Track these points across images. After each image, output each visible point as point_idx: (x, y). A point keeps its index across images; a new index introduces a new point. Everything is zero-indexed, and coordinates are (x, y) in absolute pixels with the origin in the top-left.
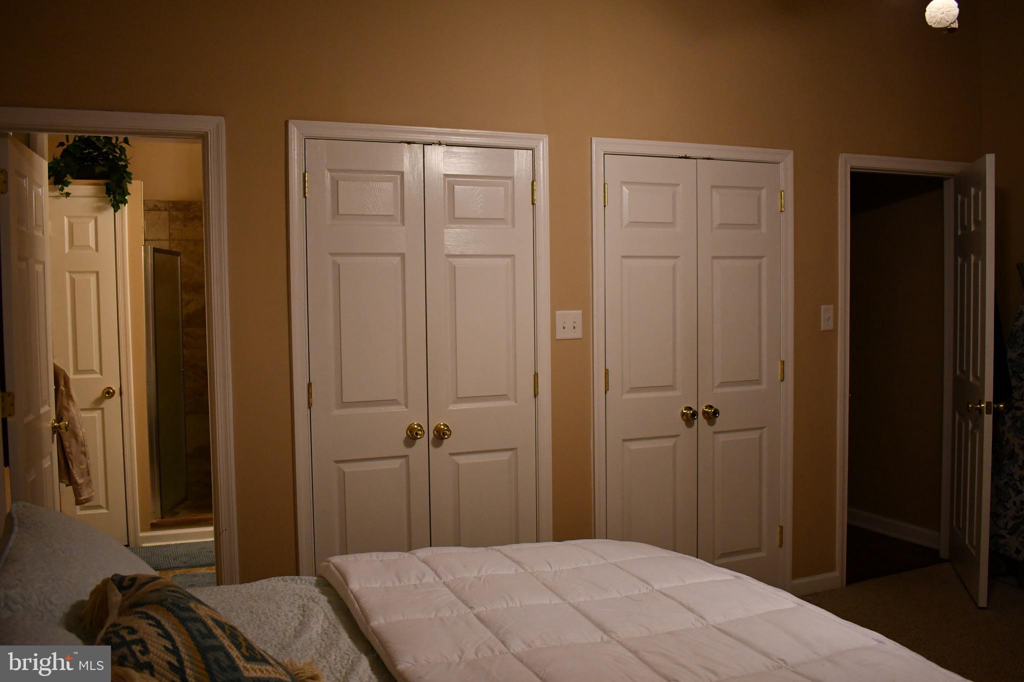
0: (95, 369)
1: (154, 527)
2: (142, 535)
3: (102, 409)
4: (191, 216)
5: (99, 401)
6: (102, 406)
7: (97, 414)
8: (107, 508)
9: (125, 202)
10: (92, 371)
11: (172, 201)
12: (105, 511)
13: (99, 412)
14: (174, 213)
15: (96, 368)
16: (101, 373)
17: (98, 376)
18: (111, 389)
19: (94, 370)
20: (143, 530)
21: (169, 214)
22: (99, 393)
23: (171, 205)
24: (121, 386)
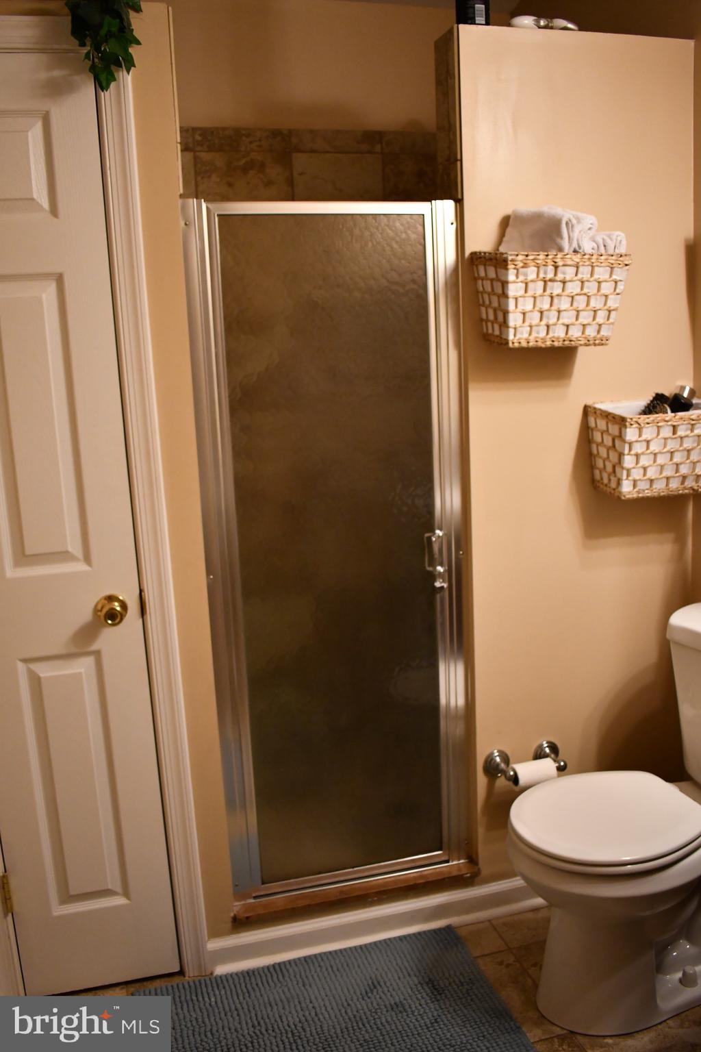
0: (70, 549)
1: (241, 923)
2: (213, 945)
3: (97, 654)
4: (242, 162)
5: (85, 637)
6: (94, 647)
7: (83, 667)
8: (126, 894)
9: (129, 64)
10: (65, 556)
11: (200, 129)
12: (120, 901)
13: (90, 661)
14: (205, 156)
15: (73, 545)
16: (87, 559)
17: (81, 567)
18: (116, 599)
19: (67, 552)
20: (215, 933)
21: (195, 158)
22: (85, 614)
23: (198, 138)
24: (141, 591)
